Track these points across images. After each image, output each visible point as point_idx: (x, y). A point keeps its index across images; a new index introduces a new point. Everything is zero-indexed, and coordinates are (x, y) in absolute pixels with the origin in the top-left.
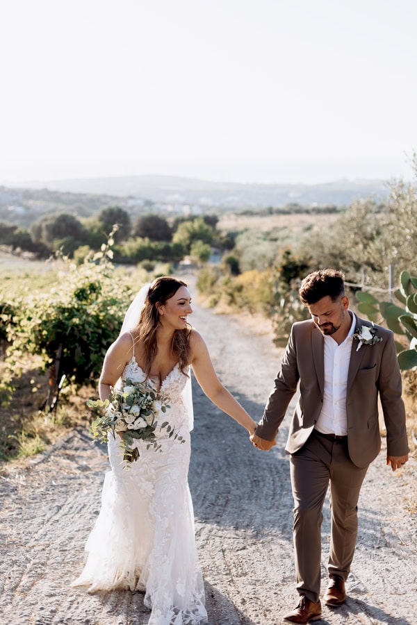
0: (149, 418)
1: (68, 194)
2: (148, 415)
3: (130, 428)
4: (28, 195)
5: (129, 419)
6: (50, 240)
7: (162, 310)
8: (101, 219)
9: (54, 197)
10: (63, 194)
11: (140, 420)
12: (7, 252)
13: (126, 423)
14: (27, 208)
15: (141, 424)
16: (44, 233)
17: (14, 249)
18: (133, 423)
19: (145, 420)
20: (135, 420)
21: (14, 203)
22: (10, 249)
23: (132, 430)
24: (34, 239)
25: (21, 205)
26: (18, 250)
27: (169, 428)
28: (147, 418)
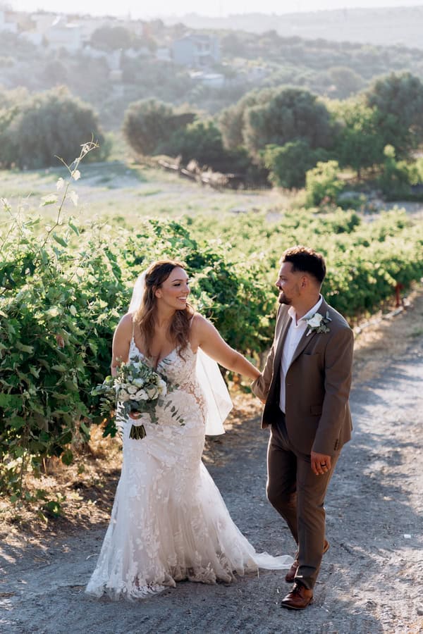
0: (151, 392)
1: (321, 43)
2: (151, 389)
3: (132, 398)
4: (235, 44)
5: (132, 390)
6: (259, 146)
7: (159, 294)
8: (371, 103)
9: (291, 50)
10: (310, 44)
11: (142, 392)
12: (168, 170)
13: (128, 393)
14: (230, 75)
15: (143, 396)
16: (248, 131)
17: (184, 163)
18: (135, 394)
19: (146, 392)
20: (138, 391)
21: (203, 62)
22: (175, 163)
23: (134, 401)
24: (226, 143)
25: (217, 68)
26: (192, 165)
27: (174, 408)
28: (149, 391)
